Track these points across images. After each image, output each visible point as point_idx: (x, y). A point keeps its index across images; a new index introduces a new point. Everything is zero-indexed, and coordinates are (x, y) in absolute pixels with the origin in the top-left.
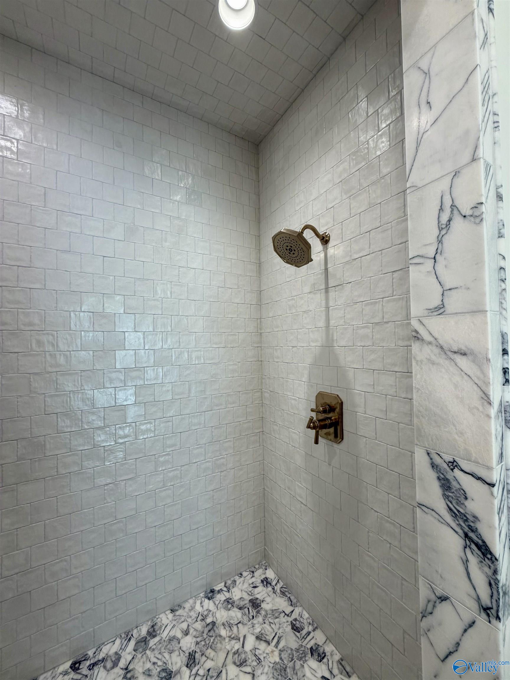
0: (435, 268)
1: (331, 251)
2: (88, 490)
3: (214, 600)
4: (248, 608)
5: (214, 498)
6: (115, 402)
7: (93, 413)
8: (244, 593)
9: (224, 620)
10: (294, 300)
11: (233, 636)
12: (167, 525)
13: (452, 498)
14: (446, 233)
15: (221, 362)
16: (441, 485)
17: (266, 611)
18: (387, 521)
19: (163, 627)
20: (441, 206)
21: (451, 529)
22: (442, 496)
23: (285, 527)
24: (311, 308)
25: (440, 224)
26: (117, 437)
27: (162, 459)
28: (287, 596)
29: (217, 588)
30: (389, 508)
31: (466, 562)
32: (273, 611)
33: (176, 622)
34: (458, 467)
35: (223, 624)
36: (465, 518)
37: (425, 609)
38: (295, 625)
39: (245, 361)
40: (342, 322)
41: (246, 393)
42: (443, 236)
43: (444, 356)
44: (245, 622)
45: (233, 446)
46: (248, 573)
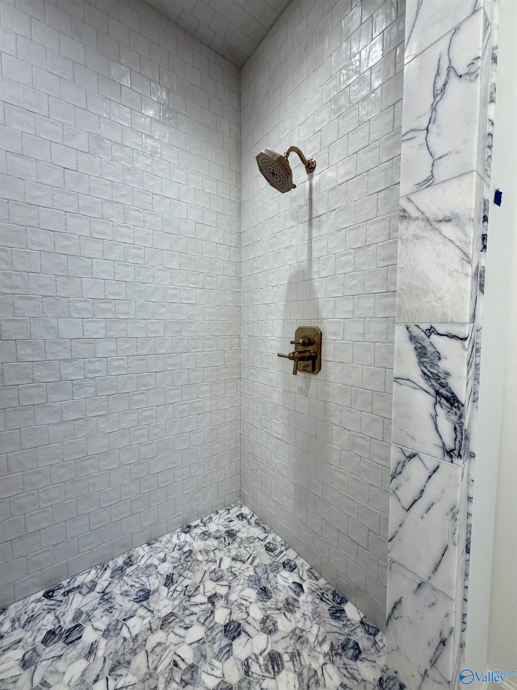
0: (427, 139)
1: (316, 178)
2: (55, 424)
3: (190, 533)
4: (224, 538)
5: (191, 439)
6: (83, 334)
7: (58, 344)
8: (220, 526)
9: (201, 548)
10: (276, 237)
11: (209, 560)
12: (143, 463)
13: (427, 363)
14: (441, 99)
15: (198, 303)
16: (417, 354)
17: (242, 539)
18: (359, 437)
19: (140, 558)
20: (438, 71)
21: (425, 392)
22: (417, 364)
23: (261, 465)
24: (293, 243)
25: (435, 90)
26: (86, 371)
27: (136, 398)
28: (261, 526)
29: (193, 524)
30: (361, 424)
31: (434, 418)
32: (248, 538)
33: (153, 553)
34: (435, 332)
35: (200, 551)
36: (437, 377)
37: (394, 472)
38: (268, 547)
39: (223, 305)
40: (324, 252)
41: (224, 338)
42: (437, 102)
43: (429, 228)
44: (221, 548)
45: (210, 390)
46: (223, 511)
